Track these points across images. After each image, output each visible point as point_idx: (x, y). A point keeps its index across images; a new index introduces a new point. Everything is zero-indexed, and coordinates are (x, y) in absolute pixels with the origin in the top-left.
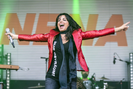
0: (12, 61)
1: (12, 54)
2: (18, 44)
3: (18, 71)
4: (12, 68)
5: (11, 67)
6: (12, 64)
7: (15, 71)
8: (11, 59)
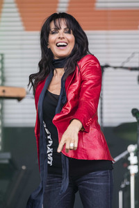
0: (6, 75)
1: (6, 56)
2: (22, 28)
3: (23, 101)
4: (7, 94)
5: (4, 91)
6: (7, 84)
7: (15, 101)
8: (6, 70)
